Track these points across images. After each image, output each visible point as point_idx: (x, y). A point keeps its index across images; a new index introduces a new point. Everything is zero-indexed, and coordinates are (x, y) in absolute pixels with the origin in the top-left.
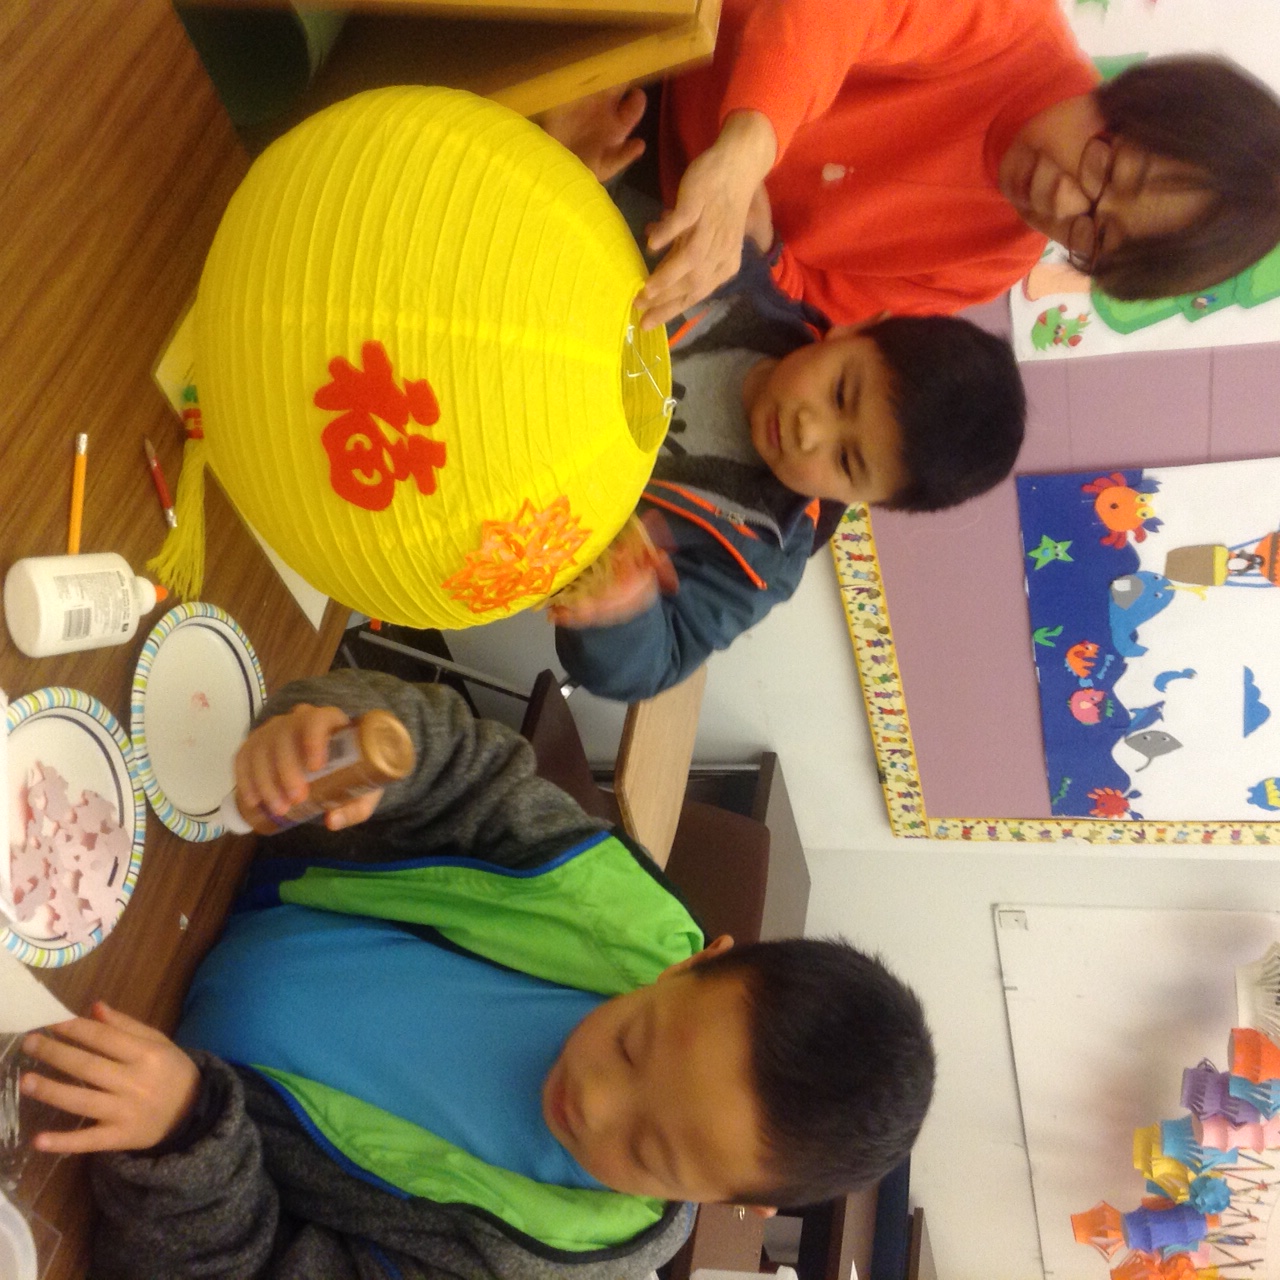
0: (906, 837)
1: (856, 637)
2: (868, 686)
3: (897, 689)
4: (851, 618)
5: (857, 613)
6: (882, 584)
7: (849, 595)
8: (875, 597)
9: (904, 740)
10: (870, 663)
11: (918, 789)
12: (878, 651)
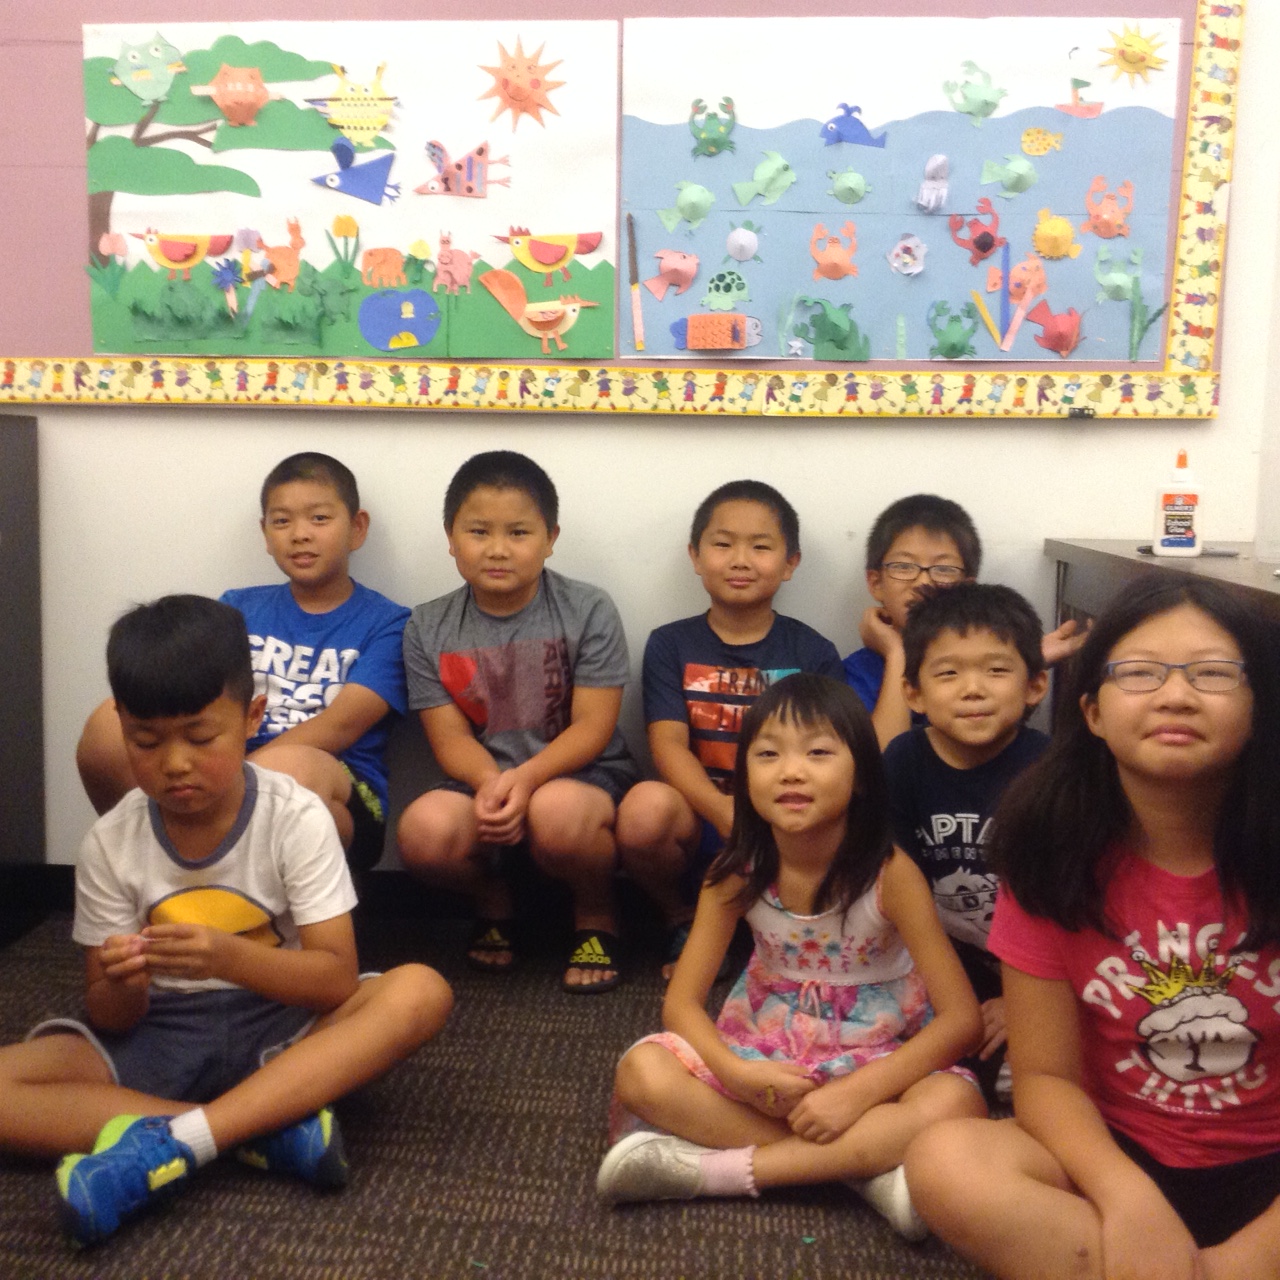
0: (1216, 401)
1: (841, 411)
2: (921, 410)
3: (929, 378)
4: (809, 412)
5: (805, 404)
6: (763, 372)
7: (774, 409)
8: (782, 382)
9: (1022, 382)
10: (882, 402)
11: (1117, 377)
12: (864, 392)
